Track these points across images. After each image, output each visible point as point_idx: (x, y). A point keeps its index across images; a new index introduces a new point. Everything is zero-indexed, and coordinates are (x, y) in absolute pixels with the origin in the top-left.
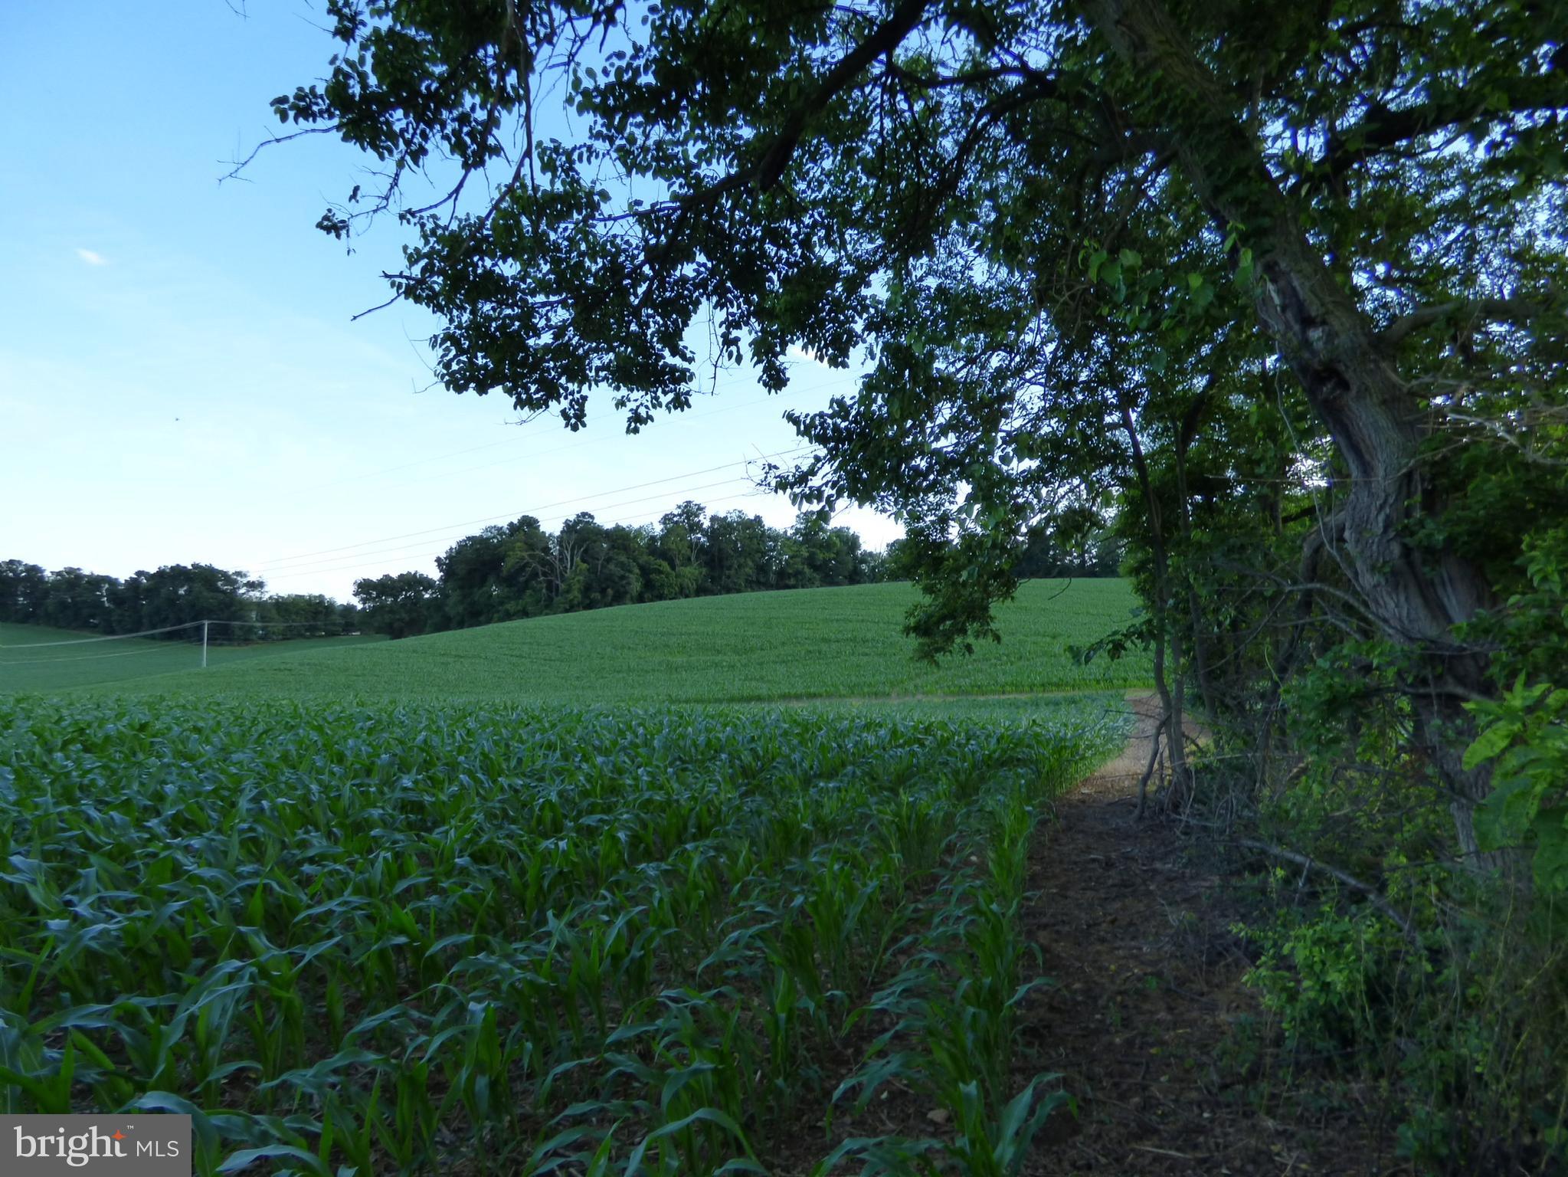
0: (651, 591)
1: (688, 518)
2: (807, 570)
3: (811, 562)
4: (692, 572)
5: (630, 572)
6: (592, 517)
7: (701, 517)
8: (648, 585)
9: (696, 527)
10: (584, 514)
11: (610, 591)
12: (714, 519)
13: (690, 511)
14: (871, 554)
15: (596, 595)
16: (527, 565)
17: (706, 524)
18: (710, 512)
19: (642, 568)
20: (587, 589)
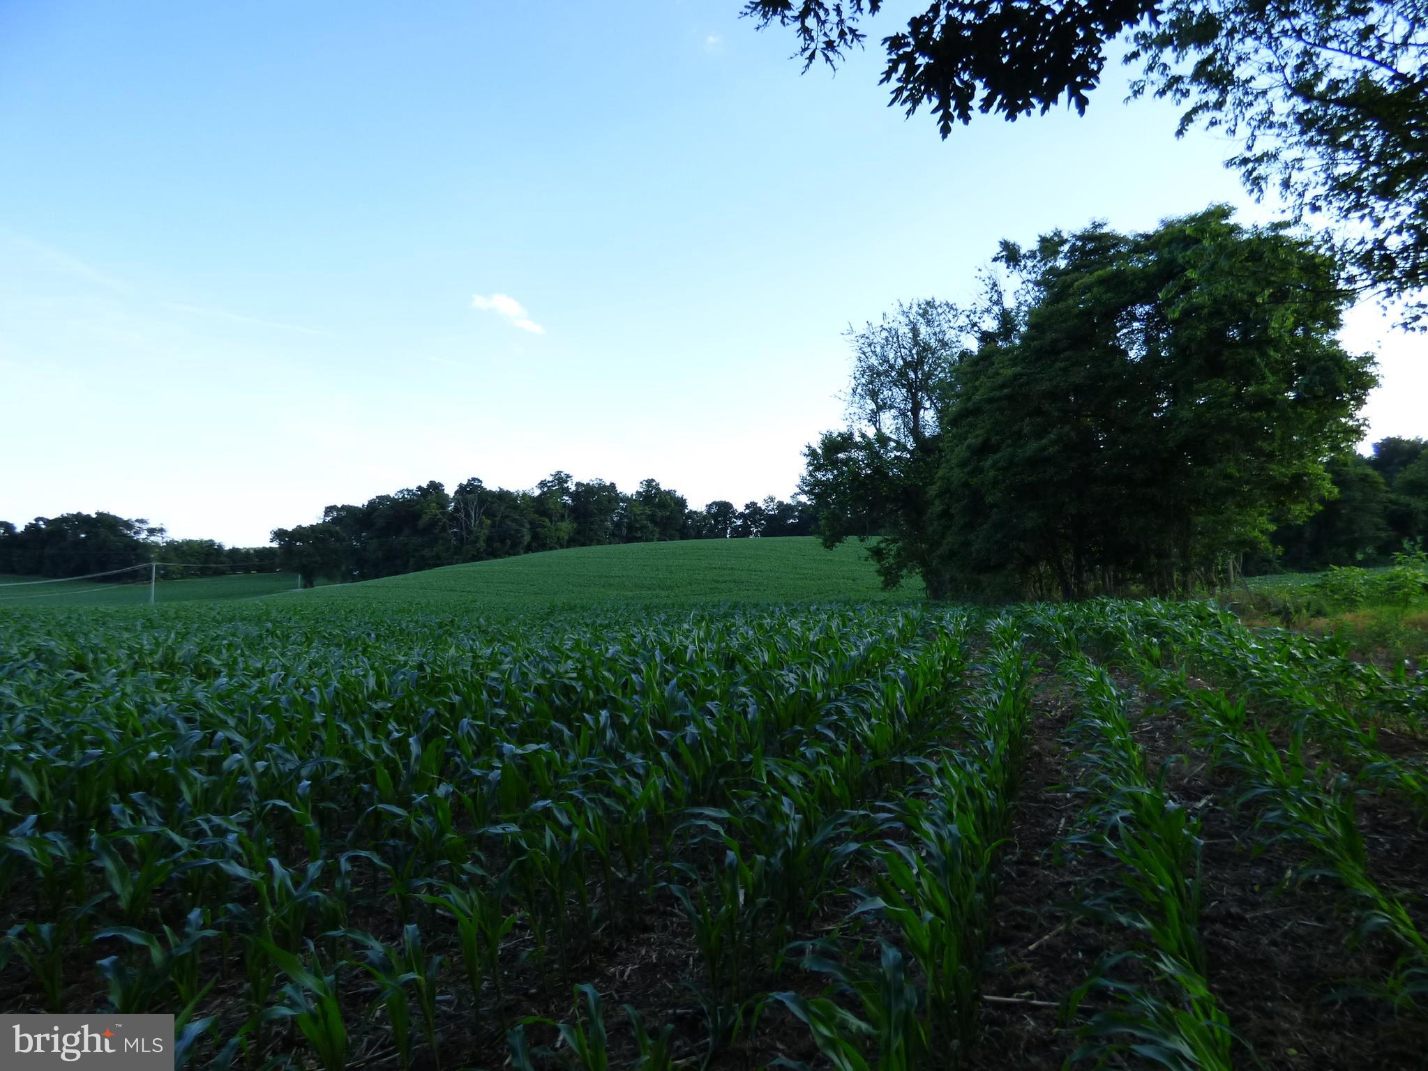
0: (539, 543)
1: (559, 483)
2: (649, 524)
3: (652, 518)
4: (566, 527)
5: (523, 526)
6: (481, 482)
7: (569, 484)
8: (535, 536)
9: (566, 491)
10: (474, 479)
11: (508, 542)
12: (578, 484)
13: (561, 479)
14: (695, 512)
15: (497, 545)
16: (439, 520)
17: (573, 488)
18: (576, 479)
19: (531, 523)
20: (489, 540)
